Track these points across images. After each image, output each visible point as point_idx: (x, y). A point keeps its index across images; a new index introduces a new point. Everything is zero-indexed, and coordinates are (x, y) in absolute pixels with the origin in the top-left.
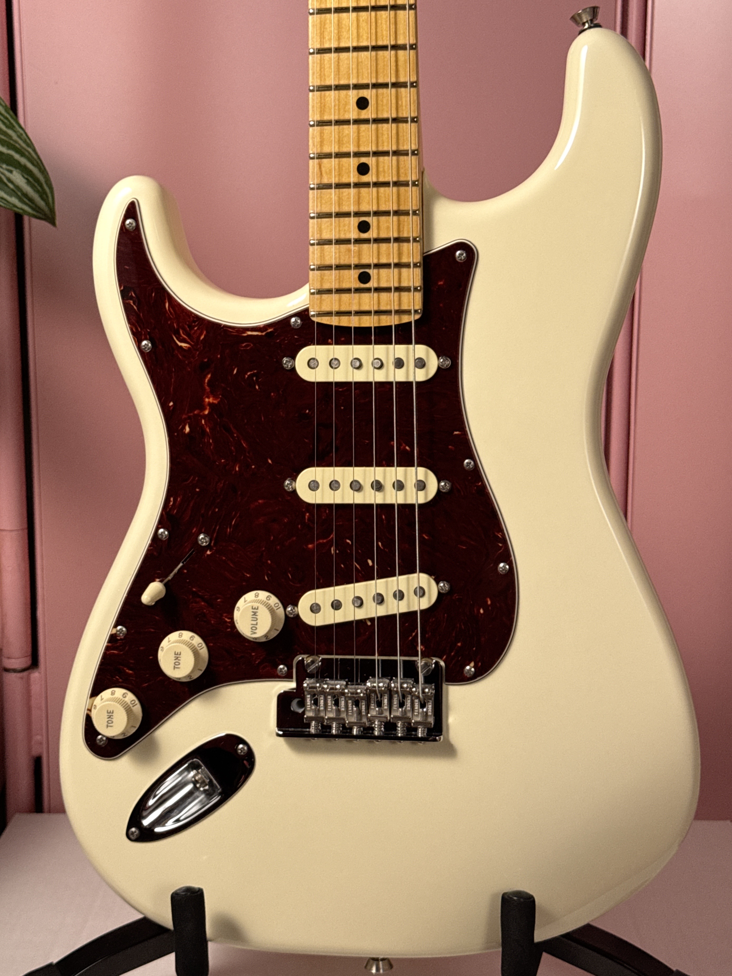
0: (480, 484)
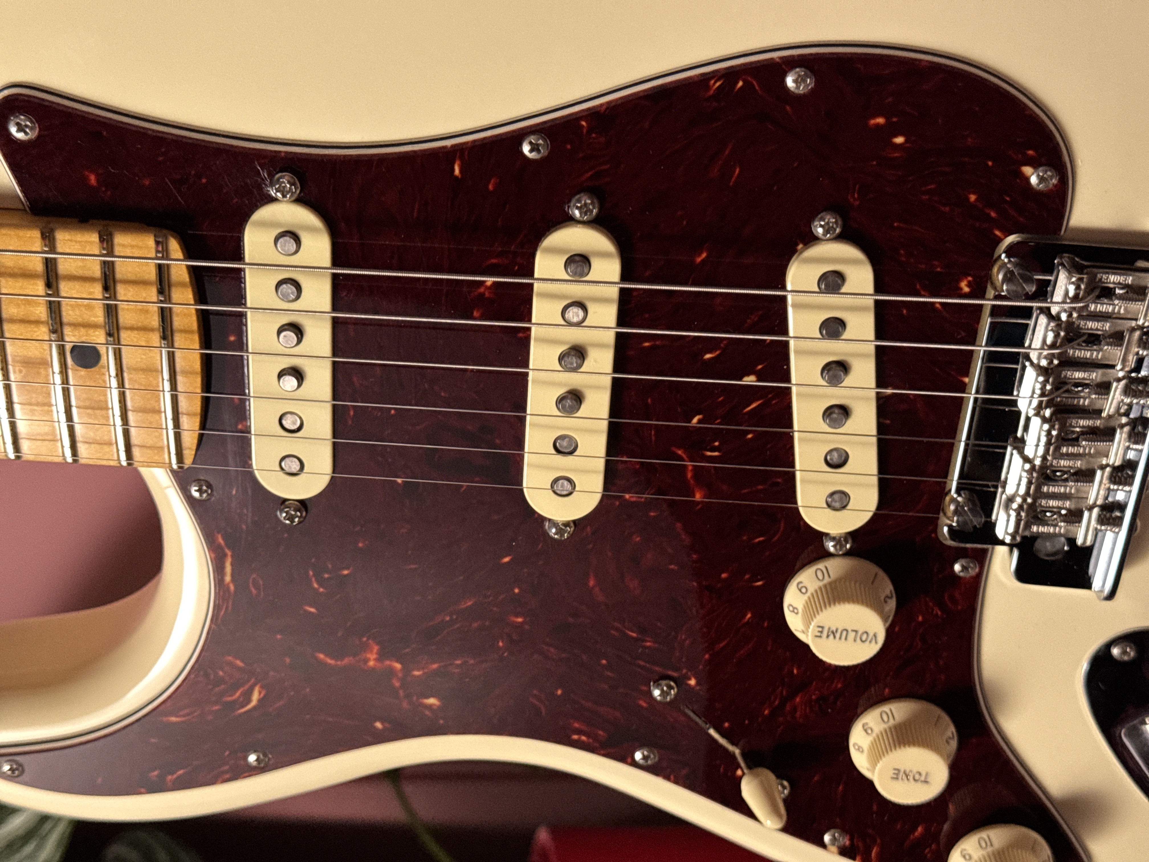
0: (584, 123)
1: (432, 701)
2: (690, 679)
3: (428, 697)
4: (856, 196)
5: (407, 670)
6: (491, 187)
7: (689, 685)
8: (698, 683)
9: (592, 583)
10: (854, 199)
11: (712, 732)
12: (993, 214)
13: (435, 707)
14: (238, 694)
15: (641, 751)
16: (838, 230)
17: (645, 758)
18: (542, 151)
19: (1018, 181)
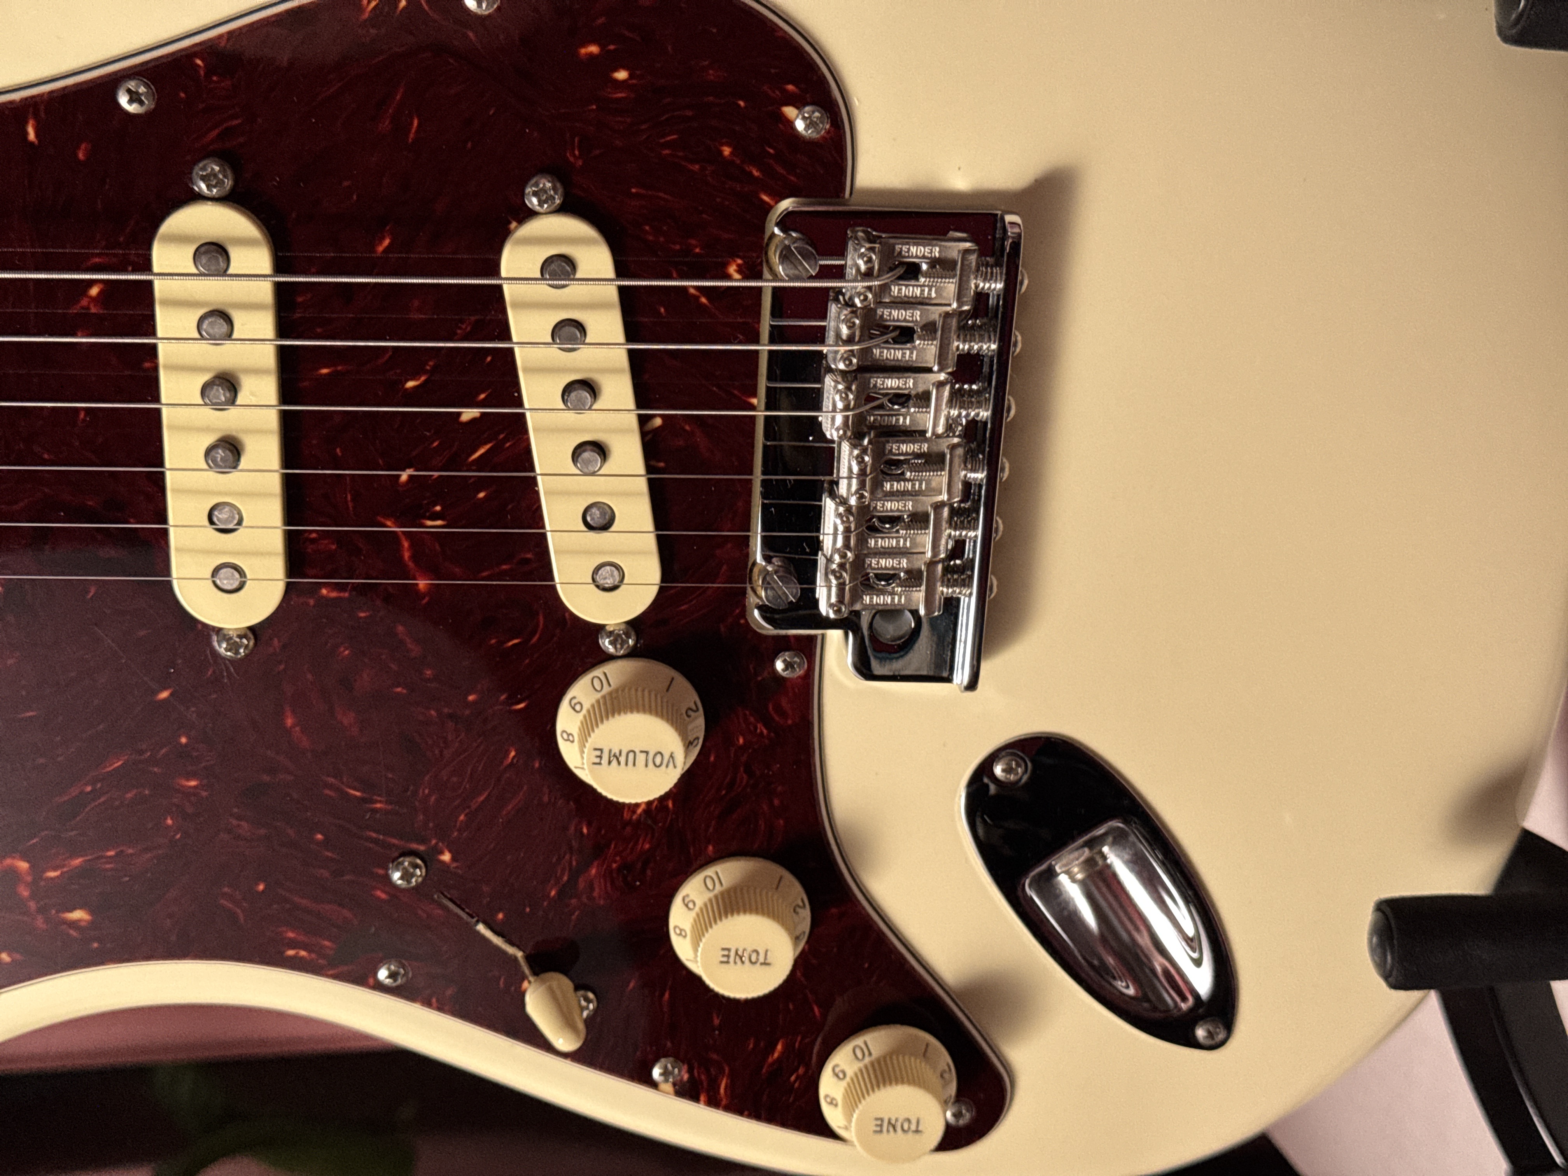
0: (199, 62)
1: (78, 915)
2: (442, 853)
3: (71, 910)
4: (577, 153)
5: (37, 870)
6: (81, 156)
7: (443, 862)
8: (454, 859)
9: (289, 722)
10: (574, 157)
11: (481, 928)
12: (756, 173)
13: (83, 924)
15: (386, 966)
16: (558, 201)
17: (392, 975)
18: (146, 102)
19: (781, 126)
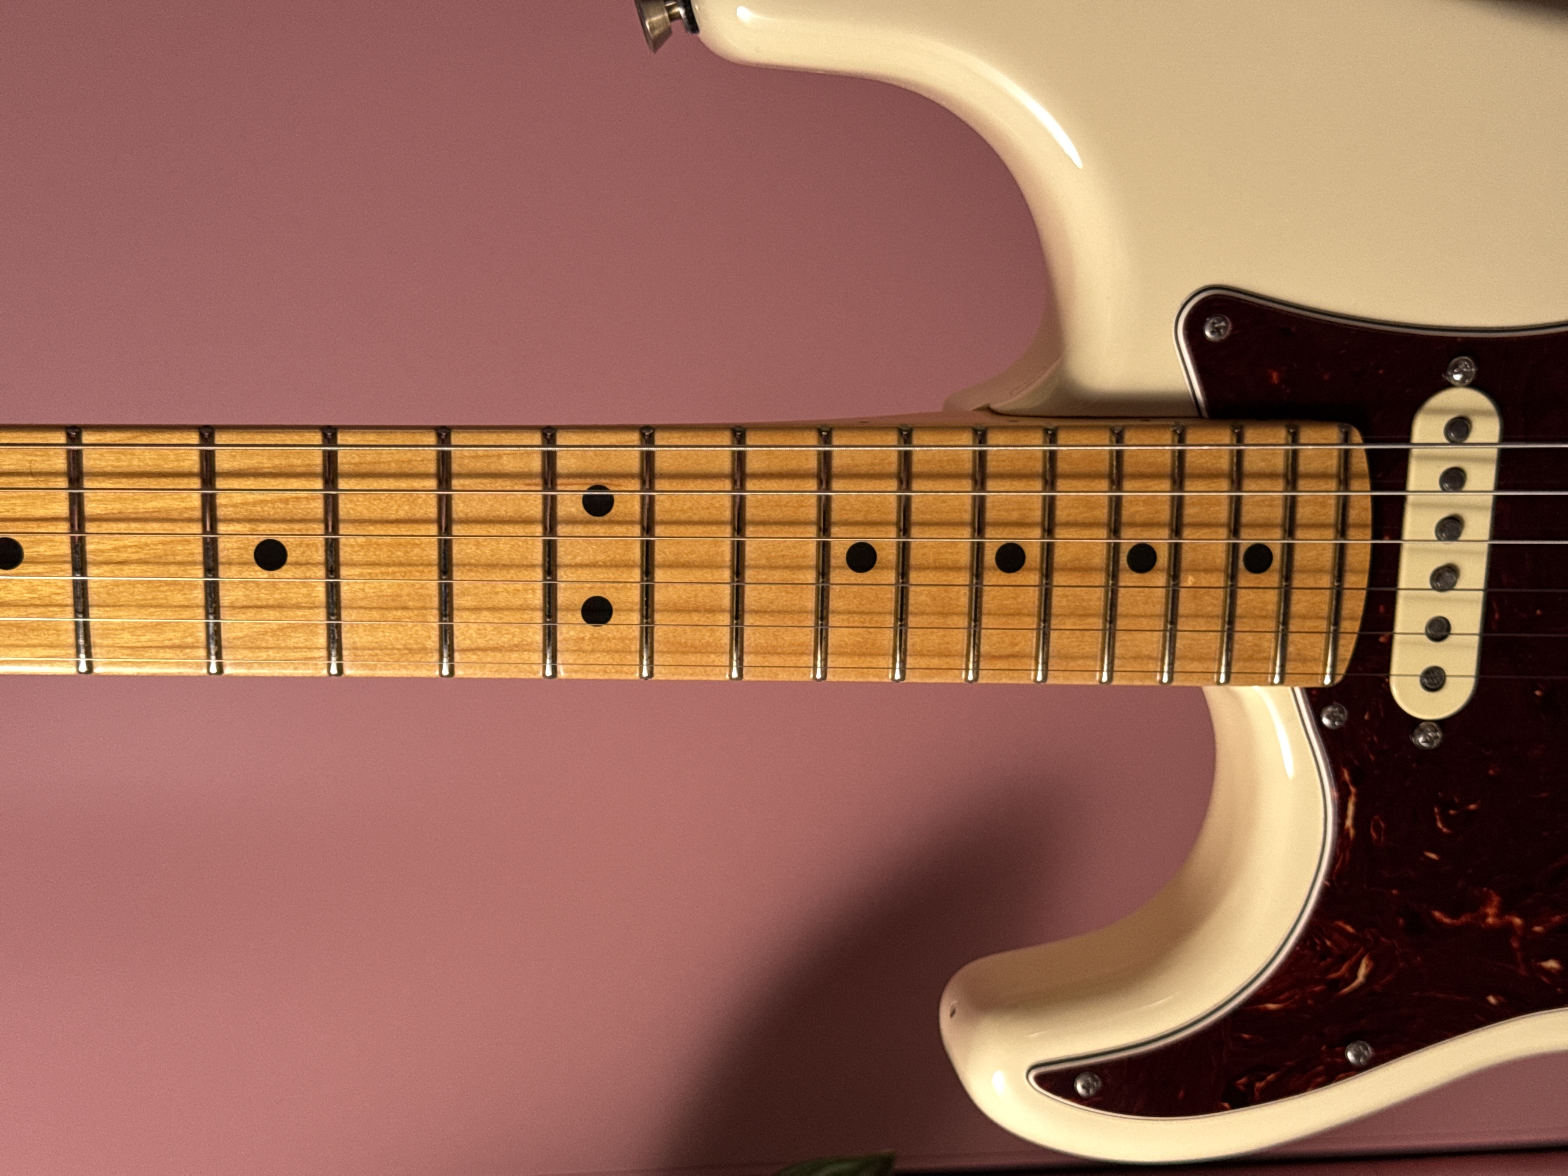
1: (1552, 964)
3: (1546, 959)
5: (1527, 926)
13: (1554, 972)
14: (1344, 968)
